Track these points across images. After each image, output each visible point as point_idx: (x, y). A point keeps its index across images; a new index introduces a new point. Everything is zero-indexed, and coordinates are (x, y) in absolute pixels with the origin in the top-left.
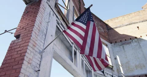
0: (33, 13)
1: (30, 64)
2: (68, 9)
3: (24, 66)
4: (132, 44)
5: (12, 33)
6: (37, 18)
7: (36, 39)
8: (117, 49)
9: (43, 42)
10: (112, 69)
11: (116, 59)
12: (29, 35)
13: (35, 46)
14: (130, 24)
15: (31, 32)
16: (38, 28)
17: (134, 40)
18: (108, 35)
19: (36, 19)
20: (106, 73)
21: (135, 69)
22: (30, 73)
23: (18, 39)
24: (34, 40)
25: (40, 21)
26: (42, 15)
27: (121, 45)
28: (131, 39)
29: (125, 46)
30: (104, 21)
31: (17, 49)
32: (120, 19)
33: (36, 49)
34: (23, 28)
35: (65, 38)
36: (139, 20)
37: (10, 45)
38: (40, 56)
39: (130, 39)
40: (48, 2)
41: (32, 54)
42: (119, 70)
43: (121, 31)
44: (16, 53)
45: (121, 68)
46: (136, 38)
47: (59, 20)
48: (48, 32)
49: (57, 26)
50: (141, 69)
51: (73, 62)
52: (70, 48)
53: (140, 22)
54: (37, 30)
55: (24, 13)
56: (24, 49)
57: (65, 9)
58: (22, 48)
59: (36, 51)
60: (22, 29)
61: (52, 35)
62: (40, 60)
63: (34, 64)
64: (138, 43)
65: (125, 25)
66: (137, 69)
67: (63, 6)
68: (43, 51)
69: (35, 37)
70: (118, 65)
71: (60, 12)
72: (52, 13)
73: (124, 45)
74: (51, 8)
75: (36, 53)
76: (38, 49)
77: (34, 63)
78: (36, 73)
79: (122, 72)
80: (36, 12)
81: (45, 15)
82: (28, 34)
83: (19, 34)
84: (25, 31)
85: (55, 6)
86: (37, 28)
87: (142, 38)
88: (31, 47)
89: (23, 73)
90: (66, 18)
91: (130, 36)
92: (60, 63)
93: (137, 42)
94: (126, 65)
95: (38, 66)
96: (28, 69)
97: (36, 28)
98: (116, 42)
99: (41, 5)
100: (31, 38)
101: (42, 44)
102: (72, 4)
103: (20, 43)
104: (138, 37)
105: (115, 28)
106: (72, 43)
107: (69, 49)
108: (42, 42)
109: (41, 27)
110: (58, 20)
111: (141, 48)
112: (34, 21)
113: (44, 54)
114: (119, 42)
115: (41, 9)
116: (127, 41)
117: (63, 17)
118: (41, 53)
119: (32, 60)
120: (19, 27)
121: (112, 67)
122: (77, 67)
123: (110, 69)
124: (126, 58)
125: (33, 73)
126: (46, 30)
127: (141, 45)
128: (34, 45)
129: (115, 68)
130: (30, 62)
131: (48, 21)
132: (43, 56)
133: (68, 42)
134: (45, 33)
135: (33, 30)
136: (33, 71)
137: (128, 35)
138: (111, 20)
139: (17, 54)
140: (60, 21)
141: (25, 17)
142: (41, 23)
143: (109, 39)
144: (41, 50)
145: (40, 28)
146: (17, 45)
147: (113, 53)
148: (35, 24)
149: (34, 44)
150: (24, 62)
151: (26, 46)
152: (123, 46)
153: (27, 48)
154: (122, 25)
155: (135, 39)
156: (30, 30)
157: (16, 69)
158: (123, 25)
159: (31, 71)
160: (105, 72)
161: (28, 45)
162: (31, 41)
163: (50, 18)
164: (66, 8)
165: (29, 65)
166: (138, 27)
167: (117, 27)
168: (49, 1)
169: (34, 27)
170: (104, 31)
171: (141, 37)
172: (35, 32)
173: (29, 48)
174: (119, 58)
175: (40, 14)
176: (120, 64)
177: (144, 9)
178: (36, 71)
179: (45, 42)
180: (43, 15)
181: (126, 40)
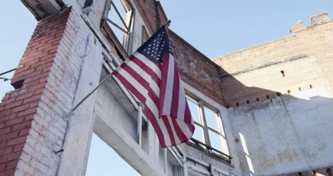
0: (52, 37)
1: (44, 136)
2: (131, 31)
3: (29, 140)
4: (271, 108)
5: (6, 80)
6: (59, 47)
7: (57, 89)
8: (240, 118)
9: (72, 96)
10: (229, 162)
11: (237, 140)
12: (41, 81)
13: (54, 103)
14: (266, 66)
15: (46, 74)
16: (62, 67)
17: (274, 98)
18: (221, 89)
19: (57, 48)
20: (215, 170)
21: (278, 161)
22: (43, 156)
23: (18, 89)
24: (52, 90)
25: (66, 53)
26: (69, 42)
27: (249, 110)
28: (268, 97)
29: (256, 112)
30: (212, 60)
31: (17, 108)
32: (246, 54)
33: (55, 108)
34: (30, 67)
35: (123, 92)
36: (285, 57)
37: (2, 101)
38: (65, 124)
39: (266, 97)
40: (85, 16)
41: (48, 118)
42: (244, 166)
43: (247, 80)
44: (13, 116)
45: (249, 160)
46: (279, 94)
47: (109, 53)
48: (82, 76)
49: (103, 66)
50: (291, 160)
51: (138, 143)
52: (133, 114)
53: (286, 61)
54: (60, 72)
55: (33, 37)
56: (31, 107)
57: (124, 31)
58: (27, 105)
59: (56, 113)
60: (28, 69)
61: (91, 84)
62: (64, 131)
63: (51, 137)
64: (283, 107)
65: (256, 68)
66: (281, 161)
67: (119, 25)
68: (70, 112)
69: (54, 84)
70: (241, 154)
71: (111, 37)
72: (92, 37)
73: (254, 111)
74: (91, 29)
75: (57, 117)
76: (60, 108)
77: (51, 135)
78: (56, 157)
79: (251, 168)
80: (57, 36)
81: (78, 41)
82: (39, 79)
83: (21, 78)
84: (35, 74)
85: (101, 24)
86: (59, 67)
87: (291, 94)
88: (45, 104)
89: (27, 154)
90: (125, 51)
91: (267, 90)
92: (111, 146)
93: (281, 103)
94: (259, 154)
95: (60, 143)
96: (38, 147)
97: (57, 68)
98: (238, 105)
99: (69, 20)
100: (47, 86)
101: (70, 100)
102: (140, 21)
103: (23, 97)
104: (283, 91)
105: (235, 74)
106: (138, 103)
107: (131, 116)
108: (69, 95)
109: (67, 65)
110: (106, 53)
111: (289, 116)
112: (53, 53)
113: (73, 120)
114: (243, 104)
115: (69, 29)
116: (260, 102)
117: (118, 47)
118: (67, 117)
119: (47, 130)
120: (22, 66)
121: (230, 158)
122: (148, 154)
123: (224, 163)
124: (260, 138)
125: (49, 156)
126: (78, 72)
127: (288, 108)
128: (51, 101)
129: (235, 161)
130: (44, 133)
131: (83, 54)
132: (71, 124)
133: (129, 99)
134: (77, 78)
135: (50, 71)
136: (49, 151)
137: (261, 89)
138: (228, 57)
139: (17, 117)
140: (110, 55)
141: (34, 44)
142: (67, 58)
143: (223, 97)
144: (68, 112)
145: (65, 66)
146: (17, 99)
147: (232, 129)
148: (55, 59)
149: (52, 98)
150: (31, 132)
151: (34, 101)
152: (252, 113)
153: (38, 106)
154: (249, 67)
155: (278, 97)
156: (45, 70)
157: (13, 147)
158: (251, 67)
159: (46, 151)
160: (213, 168)
161: (39, 100)
162: (45, 92)
163: (88, 47)
164: (126, 30)
165: (41, 139)
166: (282, 72)
167: (239, 73)
168: (88, 14)
169: (54, 64)
170: (212, 81)
171: (289, 92)
172: (55, 76)
173: (41, 104)
174: (246, 138)
175: (67, 39)
176: (246, 150)
177: (295, 34)
178: (56, 153)
179: (77, 95)
180: (73, 40)
181: (258, 100)
